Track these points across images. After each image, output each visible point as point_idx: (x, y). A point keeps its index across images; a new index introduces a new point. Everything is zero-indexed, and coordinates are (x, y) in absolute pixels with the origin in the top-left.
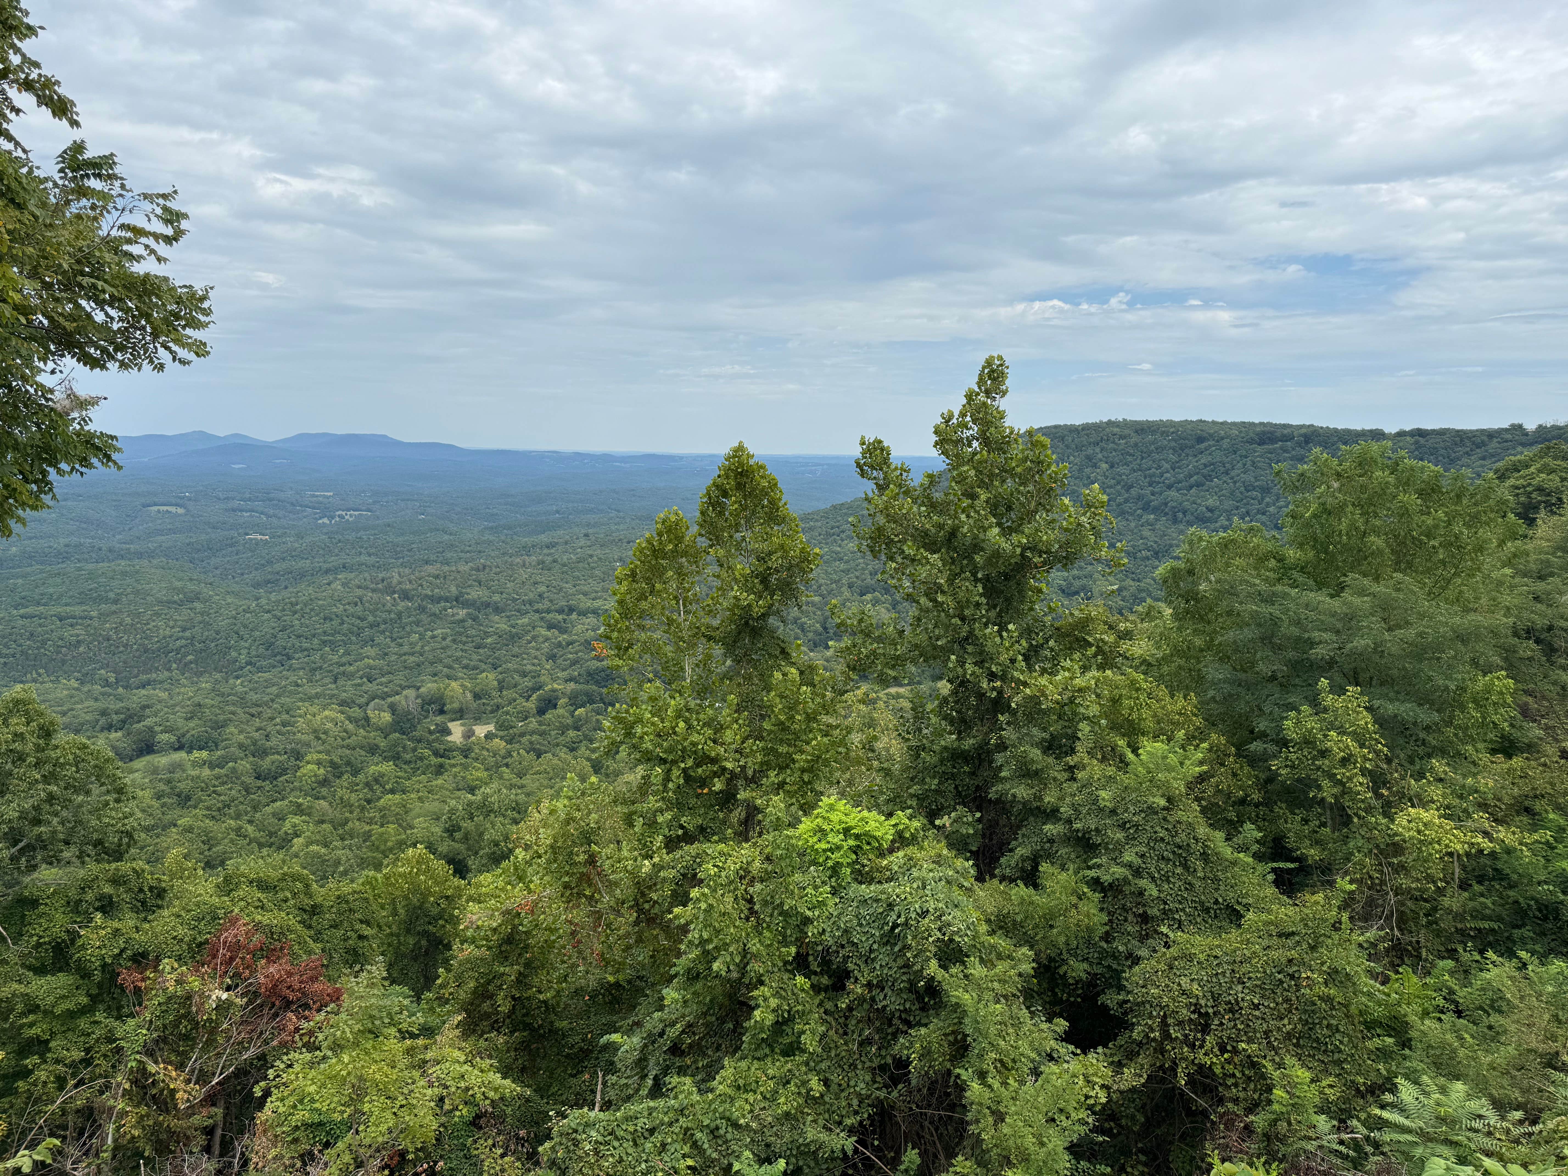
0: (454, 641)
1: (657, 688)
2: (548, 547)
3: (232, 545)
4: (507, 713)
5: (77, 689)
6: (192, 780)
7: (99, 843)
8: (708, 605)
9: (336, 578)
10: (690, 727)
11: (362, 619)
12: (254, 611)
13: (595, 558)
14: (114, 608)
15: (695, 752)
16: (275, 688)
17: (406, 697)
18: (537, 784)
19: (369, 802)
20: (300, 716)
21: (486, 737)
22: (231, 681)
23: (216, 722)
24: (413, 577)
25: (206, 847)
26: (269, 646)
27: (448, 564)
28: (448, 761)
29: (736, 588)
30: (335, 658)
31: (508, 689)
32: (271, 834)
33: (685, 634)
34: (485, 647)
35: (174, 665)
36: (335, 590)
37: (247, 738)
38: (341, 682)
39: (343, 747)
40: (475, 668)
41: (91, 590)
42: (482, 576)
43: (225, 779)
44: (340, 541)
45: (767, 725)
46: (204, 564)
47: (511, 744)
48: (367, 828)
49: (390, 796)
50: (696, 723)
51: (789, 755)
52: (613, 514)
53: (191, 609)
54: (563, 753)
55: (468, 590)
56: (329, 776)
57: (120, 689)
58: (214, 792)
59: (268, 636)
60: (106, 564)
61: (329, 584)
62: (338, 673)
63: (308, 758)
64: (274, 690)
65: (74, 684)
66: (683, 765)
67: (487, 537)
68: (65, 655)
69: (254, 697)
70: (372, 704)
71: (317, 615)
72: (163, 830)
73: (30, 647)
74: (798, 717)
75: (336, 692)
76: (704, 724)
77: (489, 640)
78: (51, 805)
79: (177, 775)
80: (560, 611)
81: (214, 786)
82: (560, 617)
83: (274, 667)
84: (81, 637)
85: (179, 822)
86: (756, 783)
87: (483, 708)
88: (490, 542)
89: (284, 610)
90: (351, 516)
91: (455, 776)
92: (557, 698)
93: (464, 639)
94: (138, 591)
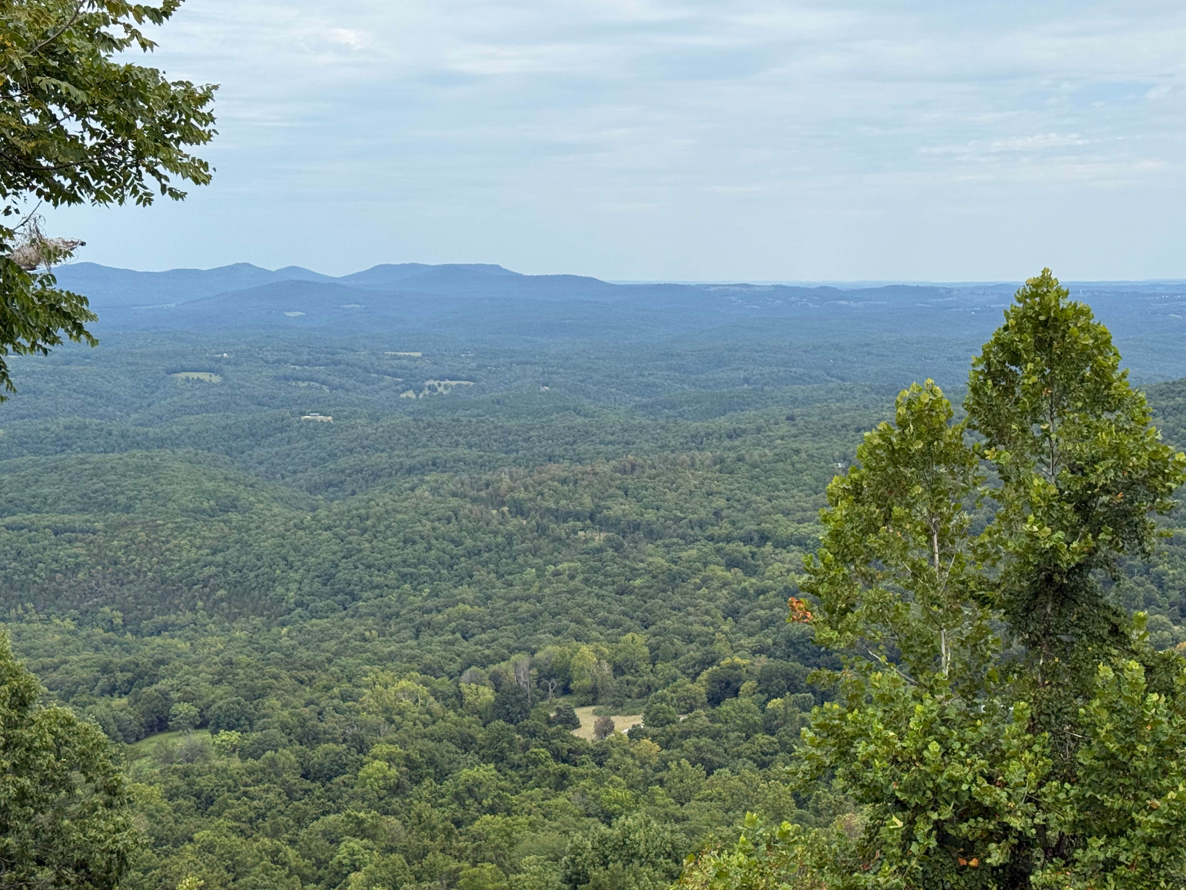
0: (586, 581)
1: (894, 680)
2: (730, 437)
3: (282, 430)
4: (663, 699)
5: (73, 633)
6: (217, 774)
7: (81, 866)
8: (982, 545)
9: (422, 481)
10: (947, 752)
11: (457, 543)
12: (309, 527)
13: (804, 455)
14: (124, 517)
15: (957, 795)
16: (333, 642)
17: (516, 665)
18: (706, 816)
19: (458, 823)
20: (367, 686)
21: (631, 734)
22: (274, 630)
23: (252, 690)
24: (529, 480)
25: (230, 876)
26: (327, 579)
27: (580, 461)
28: (573, 769)
29: (1032, 518)
30: (418, 601)
31: (665, 660)
32: (319, 864)
33: (942, 594)
34: (631, 593)
35: (200, 604)
36: (421, 498)
37: (292, 714)
38: (425, 637)
39: (425, 736)
40: (617, 625)
41: (96, 491)
42: (630, 481)
43: (261, 775)
44: (429, 425)
45: (1083, 758)
46: (245, 456)
47: (667, 748)
48: (454, 865)
49: (488, 817)
50: (957, 745)
51: (1123, 813)
52: (835, 383)
53: (225, 522)
54: (748, 769)
55: (609, 503)
56: (404, 780)
57: (129, 635)
58: (245, 793)
59: (327, 565)
60: (117, 455)
61: (412, 489)
62: (421, 624)
63: (374, 751)
64: (332, 645)
65: (71, 626)
66: (934, 816)
67: (639, 419)
68: (60, 584)
69: (303, 654)
70: (467, 673)
71: (395, 535)
72: (174, 846)
73: (15, 571)
74: (1142, 748)
75: (417, 652)
76: (973, 748)
77: (638, 582)
78: (22, 806)
79: (197, 766)
80: (747, 540)
81: (246, 785)
82: (746, 550)
83: (333, 610)
84: (81, 559)
85: (196, 836)
86: (1063, 857)
87: (627, 688)
88: (642, 428)
89: (349, 527)
90: (446, 387)
91: (584, 794)
92: (740, 680)
93: (601, 578)
94: (156, 494)
